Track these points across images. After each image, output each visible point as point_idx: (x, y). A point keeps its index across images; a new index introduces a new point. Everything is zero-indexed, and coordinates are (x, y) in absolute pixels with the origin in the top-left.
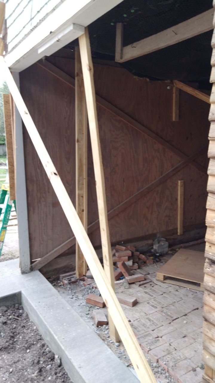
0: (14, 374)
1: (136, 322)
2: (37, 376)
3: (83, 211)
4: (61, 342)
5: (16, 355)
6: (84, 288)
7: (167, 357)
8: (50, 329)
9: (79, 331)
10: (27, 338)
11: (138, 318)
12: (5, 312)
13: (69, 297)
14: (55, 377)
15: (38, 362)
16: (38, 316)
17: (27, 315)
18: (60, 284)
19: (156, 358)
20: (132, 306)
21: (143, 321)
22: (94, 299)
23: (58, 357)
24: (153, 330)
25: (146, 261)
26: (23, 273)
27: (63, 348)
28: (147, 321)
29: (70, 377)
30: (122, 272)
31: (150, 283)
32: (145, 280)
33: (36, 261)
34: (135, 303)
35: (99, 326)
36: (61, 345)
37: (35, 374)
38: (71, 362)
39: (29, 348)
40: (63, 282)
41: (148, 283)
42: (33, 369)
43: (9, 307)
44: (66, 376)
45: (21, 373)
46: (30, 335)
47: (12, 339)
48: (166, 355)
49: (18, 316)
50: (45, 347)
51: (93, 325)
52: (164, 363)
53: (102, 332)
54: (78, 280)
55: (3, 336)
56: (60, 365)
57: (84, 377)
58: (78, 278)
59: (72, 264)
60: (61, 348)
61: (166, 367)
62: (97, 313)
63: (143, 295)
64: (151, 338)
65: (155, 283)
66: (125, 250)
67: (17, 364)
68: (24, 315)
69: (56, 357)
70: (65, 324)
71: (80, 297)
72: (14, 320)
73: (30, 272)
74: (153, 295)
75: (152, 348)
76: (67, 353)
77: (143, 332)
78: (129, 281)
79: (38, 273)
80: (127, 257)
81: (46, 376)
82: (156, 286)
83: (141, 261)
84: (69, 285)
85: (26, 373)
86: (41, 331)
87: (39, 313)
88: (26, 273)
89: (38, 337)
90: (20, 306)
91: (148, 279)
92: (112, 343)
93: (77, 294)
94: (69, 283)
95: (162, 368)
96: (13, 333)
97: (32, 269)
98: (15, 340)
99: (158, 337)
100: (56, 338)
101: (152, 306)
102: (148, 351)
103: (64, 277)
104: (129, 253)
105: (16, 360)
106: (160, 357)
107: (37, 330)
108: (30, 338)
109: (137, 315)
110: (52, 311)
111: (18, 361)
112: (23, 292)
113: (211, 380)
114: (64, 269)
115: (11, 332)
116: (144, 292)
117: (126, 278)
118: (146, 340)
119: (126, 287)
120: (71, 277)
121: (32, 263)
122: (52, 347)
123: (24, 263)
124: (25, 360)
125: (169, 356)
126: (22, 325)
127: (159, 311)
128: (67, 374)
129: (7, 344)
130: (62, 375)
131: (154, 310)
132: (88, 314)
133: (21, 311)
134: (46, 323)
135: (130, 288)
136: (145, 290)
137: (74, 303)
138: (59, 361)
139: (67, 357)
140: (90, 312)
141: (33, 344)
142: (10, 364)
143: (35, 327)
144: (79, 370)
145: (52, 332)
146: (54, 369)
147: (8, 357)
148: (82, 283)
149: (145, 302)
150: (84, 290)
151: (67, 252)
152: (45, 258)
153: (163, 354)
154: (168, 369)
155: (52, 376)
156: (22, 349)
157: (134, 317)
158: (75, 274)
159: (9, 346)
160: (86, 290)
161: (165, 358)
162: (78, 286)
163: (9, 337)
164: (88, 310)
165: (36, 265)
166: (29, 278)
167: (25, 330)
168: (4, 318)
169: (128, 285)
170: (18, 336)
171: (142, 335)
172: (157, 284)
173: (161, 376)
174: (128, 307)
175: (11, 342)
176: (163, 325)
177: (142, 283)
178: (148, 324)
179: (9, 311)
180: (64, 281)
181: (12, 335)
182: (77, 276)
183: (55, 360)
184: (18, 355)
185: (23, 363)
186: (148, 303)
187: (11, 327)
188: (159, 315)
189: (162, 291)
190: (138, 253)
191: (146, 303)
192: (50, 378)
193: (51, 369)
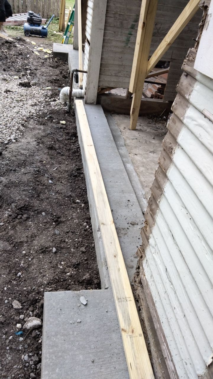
72: (61, 63)
98: (58, 67)
126: (64, 65)
181: (57, 65)
187: (59, 64)
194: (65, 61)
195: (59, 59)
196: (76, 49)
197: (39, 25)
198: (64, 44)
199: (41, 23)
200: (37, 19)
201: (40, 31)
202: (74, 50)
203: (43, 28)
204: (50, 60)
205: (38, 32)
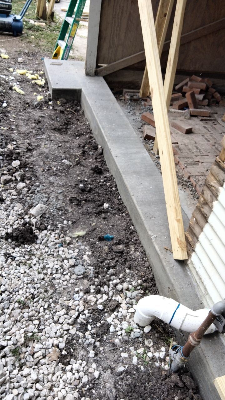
0: (62, 148)
1: (183, 145)
2: (80, 155)
3: (165, 16)
4: (106, 135)
5: (67, 138)
6: (143, 107)
7: (199, 177)
8: (99, 124)
9: (125, 133)
10: (79, 129)
11: (186, 143)
12: (64, 104)
13: (126, 111)
14: (94, 160)
15: (84, 147)
16: (91, 112)
17: (83, 113)
18: (121, 98)
19: (189, 175)
20: (185, 133)
21: (190, 147)
22: (150, 118)
23: (101, 147)
24: (196, 156)
25: (219, 102)
26: (87, 74)
27: (106, 140)
28: (195, 148)
29: (107, 164)
30: (188, 103)
31: (214, 121)
32: (210, 117)
33: (102, 66)
34: (189, 132)
35: (146, 140)
36: (105, 138)
37: (79, 154)
38: (110, 151)
39: (79, 136)
40: (124, 97)
41: (211, 120)
42: (78, 150)
43: (69, 101)
44: (104, 163)
45: (68, 149)
46: (82, 128)
47: (66, 126)
48: (199, 176)
49: (75, 111)
50: (93, 139)
51: (141, 137)
52: (195, 180)
53: (148, 145)
54: (140, 98)
55: (58, 121)
56: (102, 154)
57: (117, 163)
58: (141, 97)
59: (138, 82)
60: (105, 140)
61: (195, 183)
62: (148, 129)
63: (201, 128)
64: (191, 160)
65: (218, 123)
66: (201, 82)
67: (66, 144)
68: (81, 112)
69: (99, 147)
70: (114, 124)
71: (138, 114)
72: (71, 112)
73: (94, 76)
74: (211, 131)
75: (188, 167)
76: (108, 144)
77: (186, 154)
78: (191, 112)
79: (102, 79)
80: (199, 90)
81: (88, 158)
82: (218, 125)
83: (214, 100)
84: (130, 101)
85: (72, 151)
86: (92, 127)
87: (93, 110)
88: (90, 76)
89: (88, 131)
90: (79, 103)
91: (214, 117)
92: (153, 154)
93: (135, 111)
94: (131, 100)
95: (191, 183)
96: (68, 122)
97: (96, 74)
98: (69, 127)
99: (199, 162)
100: (103, 131)
101: (206, 139)
102: (184, 168)
103: (127, 92)
104: (203, 85)
105: (66, 140)
106: (192, 175)
107: (89, 125)
108: (81, 129)
109: (186, 141)
110: (105, 111)
111: (68, 142)
112: (83, 90)
113: (222, 162)
114: (129, 85)
115: (66, 120)
116: (203, 126)
117: (191, 109)
118: (186, 160)
119: (187, 117)
120: (134, 94)
121: (97, 67)
122: (98, 140)
123: (90, 64)
124: (73, 142)
125: (201, 177)
126: (77, 118)
127: (211, 144)
128: (105, 162)
129: (61, 127)
130: (101, 161)
131: (206, 142)
132: (140, 128)
133: (78, 108)
134: (97, 119)
135: (190, 119)
136: (205, 125)
137: (129, 116)
138: (101, 150)
139: (108, 147)
140: (142, 128)
141: (83, 135)
142: (60, 141)
143: (88, 123)
144: (115, 158)
145: (101, 127)
146: (95, 155)
147: (60, 137)
148: (143, 103)
149: (200, 133)
150: (143, 109)
151: (136, 66)
152: (111, 66)
153: (197, 174)
154: (196, 185)
155: (93, 160)
156: (72, 135)
157: (182, 142)
158: (139, 93)
159: (62, 128)
160: (145, 109)
161: (197, 177)
162: (139, 105)
163: (64, 123)
164: (141, 125)
165: (102, 70)
166: (92, 81)
167: (78, 123)
168: (63, 108)
169: (189, 116)
170: (71, 125)
171: (184, 156)
172: (220, 124)
173: (187, 189)
174: (180, 133)
175: (64, 127)
176: (208, 155)
177: (204, 118)
178: (195, 150)
179: (68, 104)
180: (126, 96)
181: (66, 122)
182: (140, 95)
183: (98, 150)
184: (68, 138)
185: (71, 144)
186: (203, 136)
187: (67, 117)
188: (208, 147)
189: (222, 131)
190: (215, 90)
191: (200, 135)
192: (90, 160)
193: (93, 154)
194: (76, 105)
195: (65, 101)
196: (90, 74)
197: (7, 14)
198: (62, 59)
199: (10, 12)
200: (4, 4)
201: (9, 25)
202: (88, 78)
203: (15, 20)
204: (47, 107)
205: (6, 26)
